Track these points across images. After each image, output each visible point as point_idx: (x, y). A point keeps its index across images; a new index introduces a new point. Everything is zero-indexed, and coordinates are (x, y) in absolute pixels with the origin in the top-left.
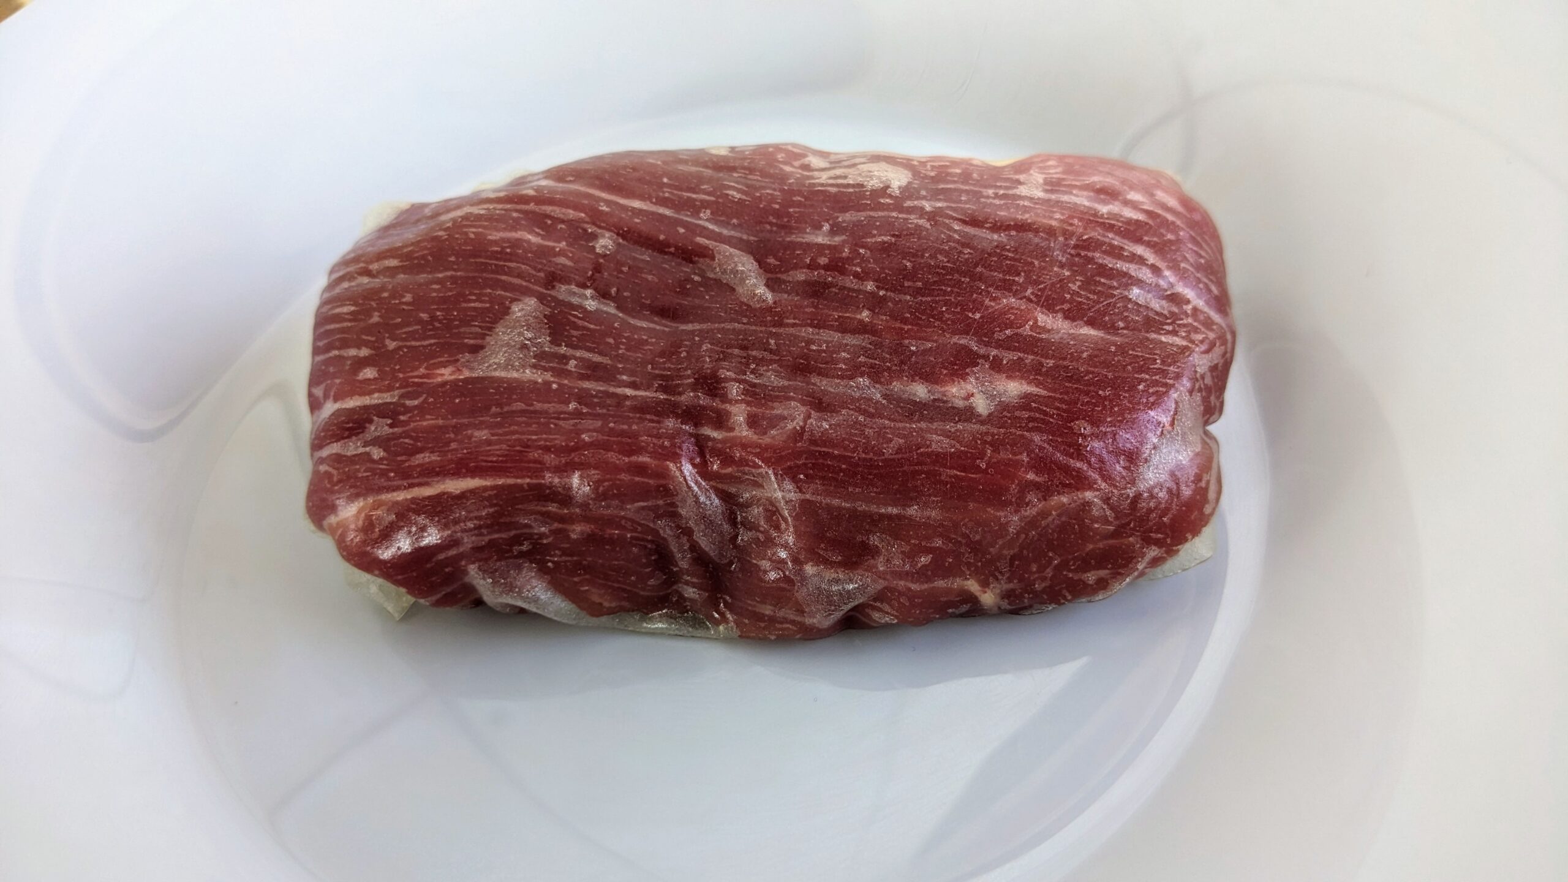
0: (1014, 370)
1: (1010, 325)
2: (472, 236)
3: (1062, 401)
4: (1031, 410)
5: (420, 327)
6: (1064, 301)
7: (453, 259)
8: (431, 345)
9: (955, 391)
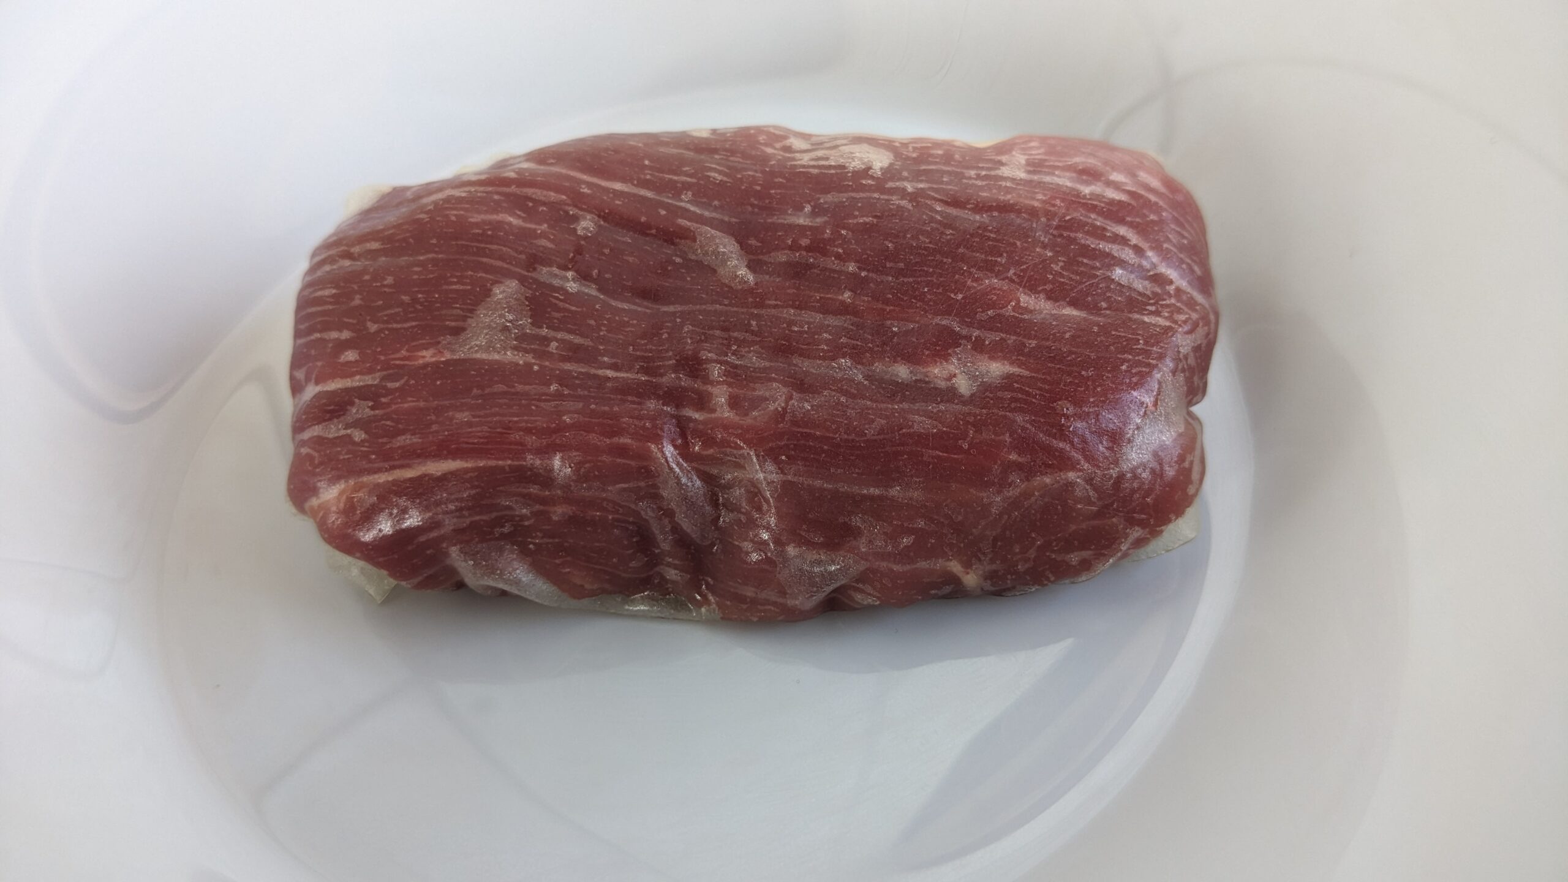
0: (996, 351)
1: (993, 305)
2: (453, 218)
3: (1044, 381)
4: (1014, 390)
5: (400, 310)
6: (1046, 282)
7: (434, 241)
8: (413, 327)
9: (937, 372)
